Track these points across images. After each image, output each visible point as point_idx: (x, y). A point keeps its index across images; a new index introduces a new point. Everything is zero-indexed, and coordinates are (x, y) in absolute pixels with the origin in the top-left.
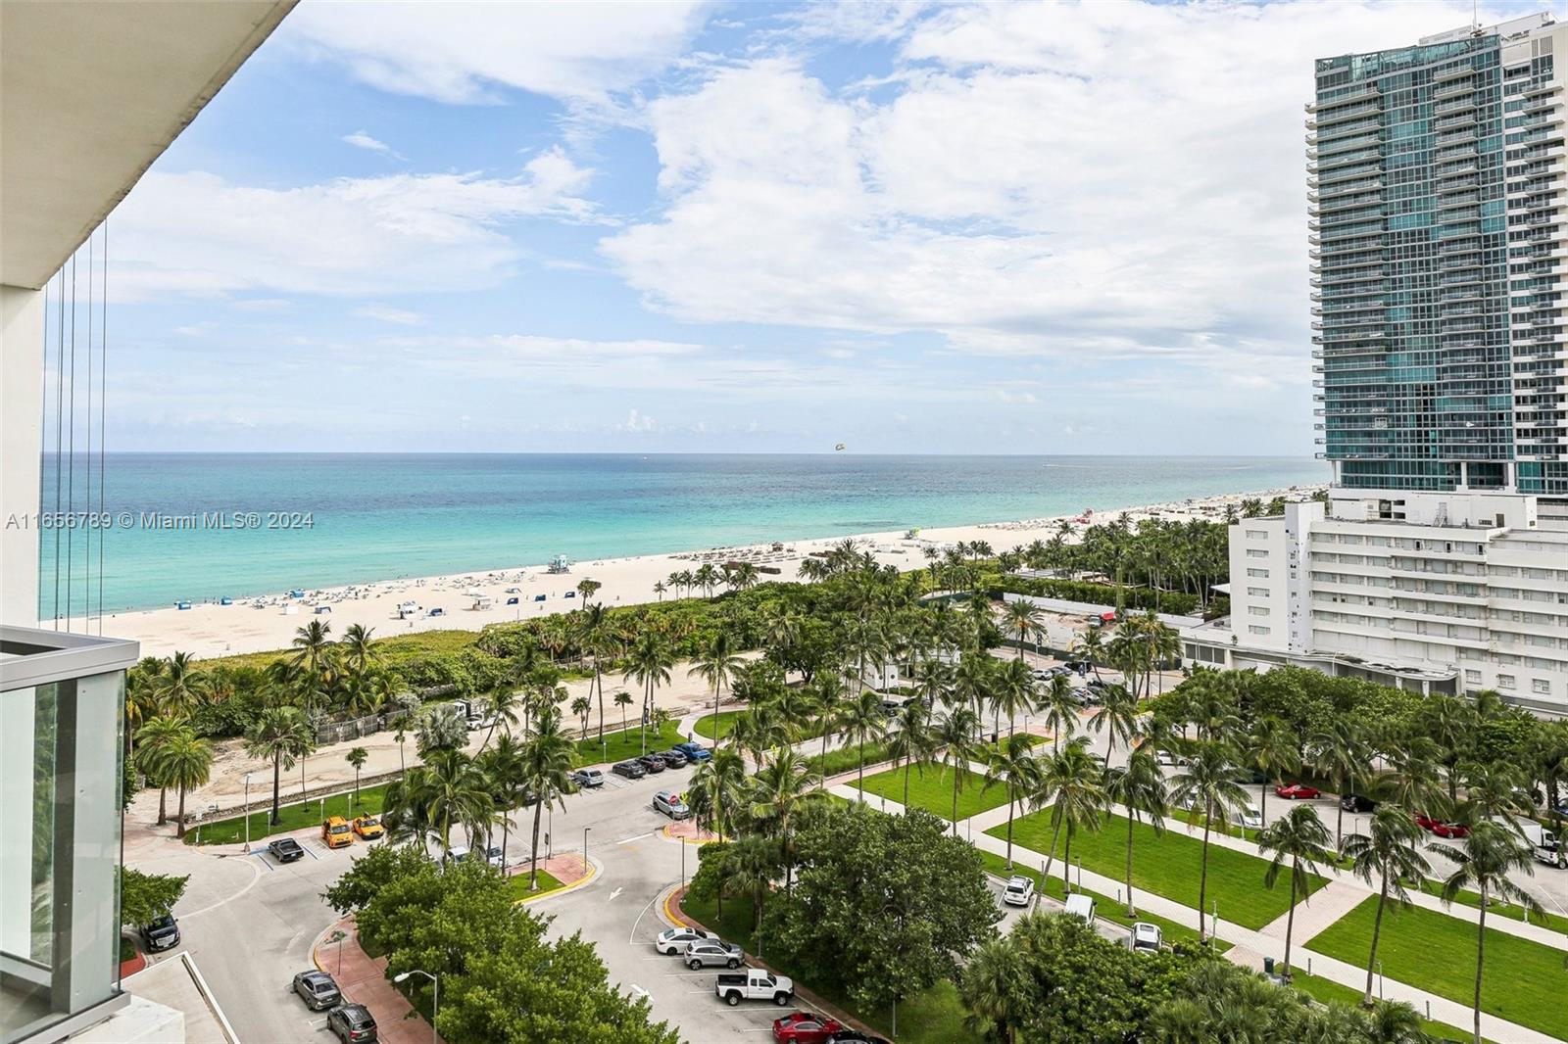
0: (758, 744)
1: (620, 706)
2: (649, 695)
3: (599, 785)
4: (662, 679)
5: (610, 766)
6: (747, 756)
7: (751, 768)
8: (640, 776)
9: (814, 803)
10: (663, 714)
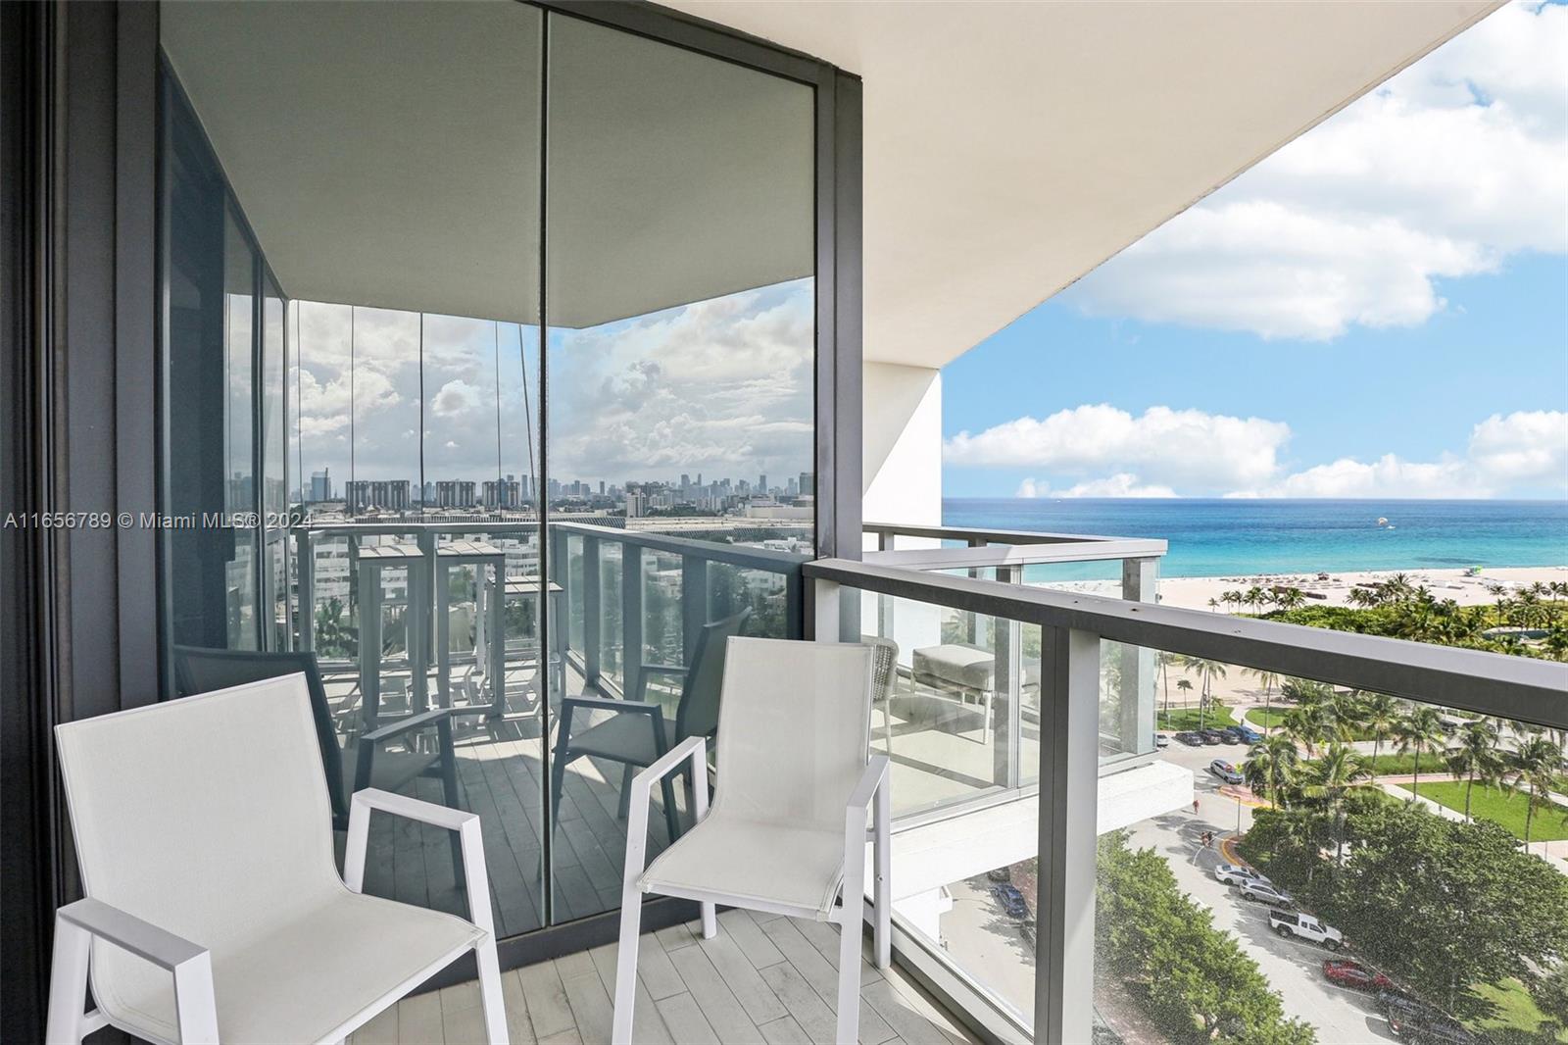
0: (1311, 734)
1: (1182, 689)
2: (1207, 684)
3: (1165, 746)
4: (1219, 673)
5: (1174, 734)
6: (1300, 745)
7: (1302, 753)
8: (1199, 745)
9: (1368, 794)
10: (1218, 701)
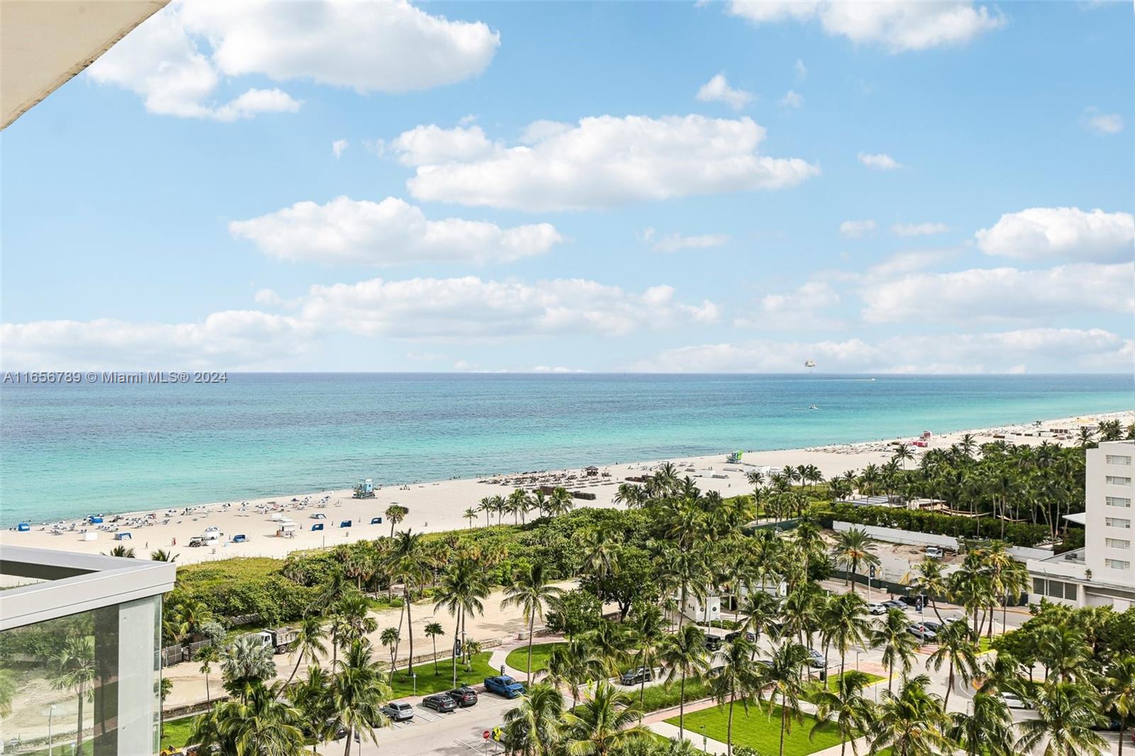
0: (576, 675)
1: (430, 637)
2: (461, 623)
3: (409, 719)
4: (475, 609)
5: (420, 700)
6: (565, 690)
7: (568, 702)
8: (451, 710)
9: (634, 741)
10: (474, 645)
